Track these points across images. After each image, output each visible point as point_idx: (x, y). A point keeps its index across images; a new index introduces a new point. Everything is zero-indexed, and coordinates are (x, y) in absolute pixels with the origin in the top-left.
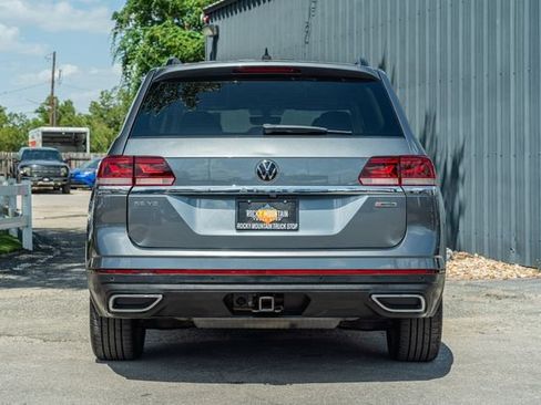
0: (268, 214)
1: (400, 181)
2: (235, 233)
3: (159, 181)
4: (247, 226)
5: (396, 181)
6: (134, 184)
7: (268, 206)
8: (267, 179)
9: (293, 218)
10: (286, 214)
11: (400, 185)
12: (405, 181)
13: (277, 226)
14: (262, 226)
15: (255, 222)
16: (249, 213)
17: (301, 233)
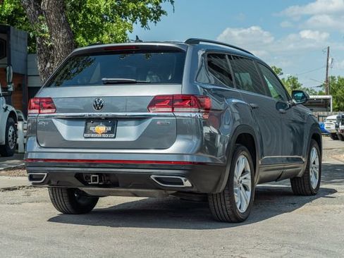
0: (101, 128)
1: (173, 109)
2: (83, 139)
3: (50, 111)
4: (89, 135)
5: (170, 109)
6: (40, 113)
7: (101, 124)
8: (98, 109)
9: (113, 131)
10: (110, 128)
11: (173, 111)
12: (175, 109)
13: (104, 135)
14: (96, 135)
15: (93, 133)
16: (91, 129)
17: (116, 140)
